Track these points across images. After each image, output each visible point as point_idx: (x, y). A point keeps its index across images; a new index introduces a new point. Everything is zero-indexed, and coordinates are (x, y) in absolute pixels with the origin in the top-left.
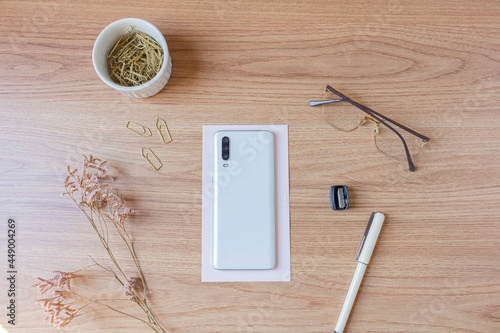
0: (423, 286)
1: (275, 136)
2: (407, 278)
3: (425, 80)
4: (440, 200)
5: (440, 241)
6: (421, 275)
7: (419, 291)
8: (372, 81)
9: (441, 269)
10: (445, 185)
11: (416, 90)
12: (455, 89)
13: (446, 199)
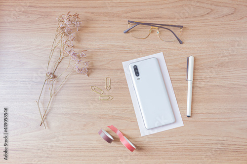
0: (219, 117)
1: (158, 60)
2: (211, 113)
3: (217, 18)
4: (226, 75)
5: (227, 96)
6: (218, 112)
7: (217, 120)
8: (191, 19)
9: (228, 109)
10: (228, 68)
11: (213, 23)
12: (231, 22)
13: (229, 75)
